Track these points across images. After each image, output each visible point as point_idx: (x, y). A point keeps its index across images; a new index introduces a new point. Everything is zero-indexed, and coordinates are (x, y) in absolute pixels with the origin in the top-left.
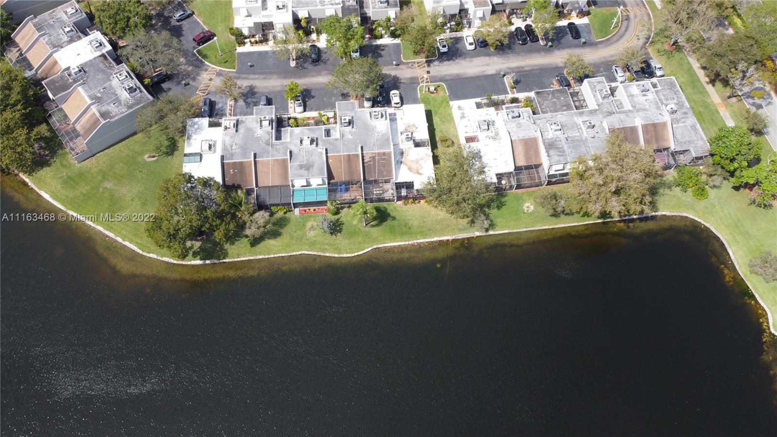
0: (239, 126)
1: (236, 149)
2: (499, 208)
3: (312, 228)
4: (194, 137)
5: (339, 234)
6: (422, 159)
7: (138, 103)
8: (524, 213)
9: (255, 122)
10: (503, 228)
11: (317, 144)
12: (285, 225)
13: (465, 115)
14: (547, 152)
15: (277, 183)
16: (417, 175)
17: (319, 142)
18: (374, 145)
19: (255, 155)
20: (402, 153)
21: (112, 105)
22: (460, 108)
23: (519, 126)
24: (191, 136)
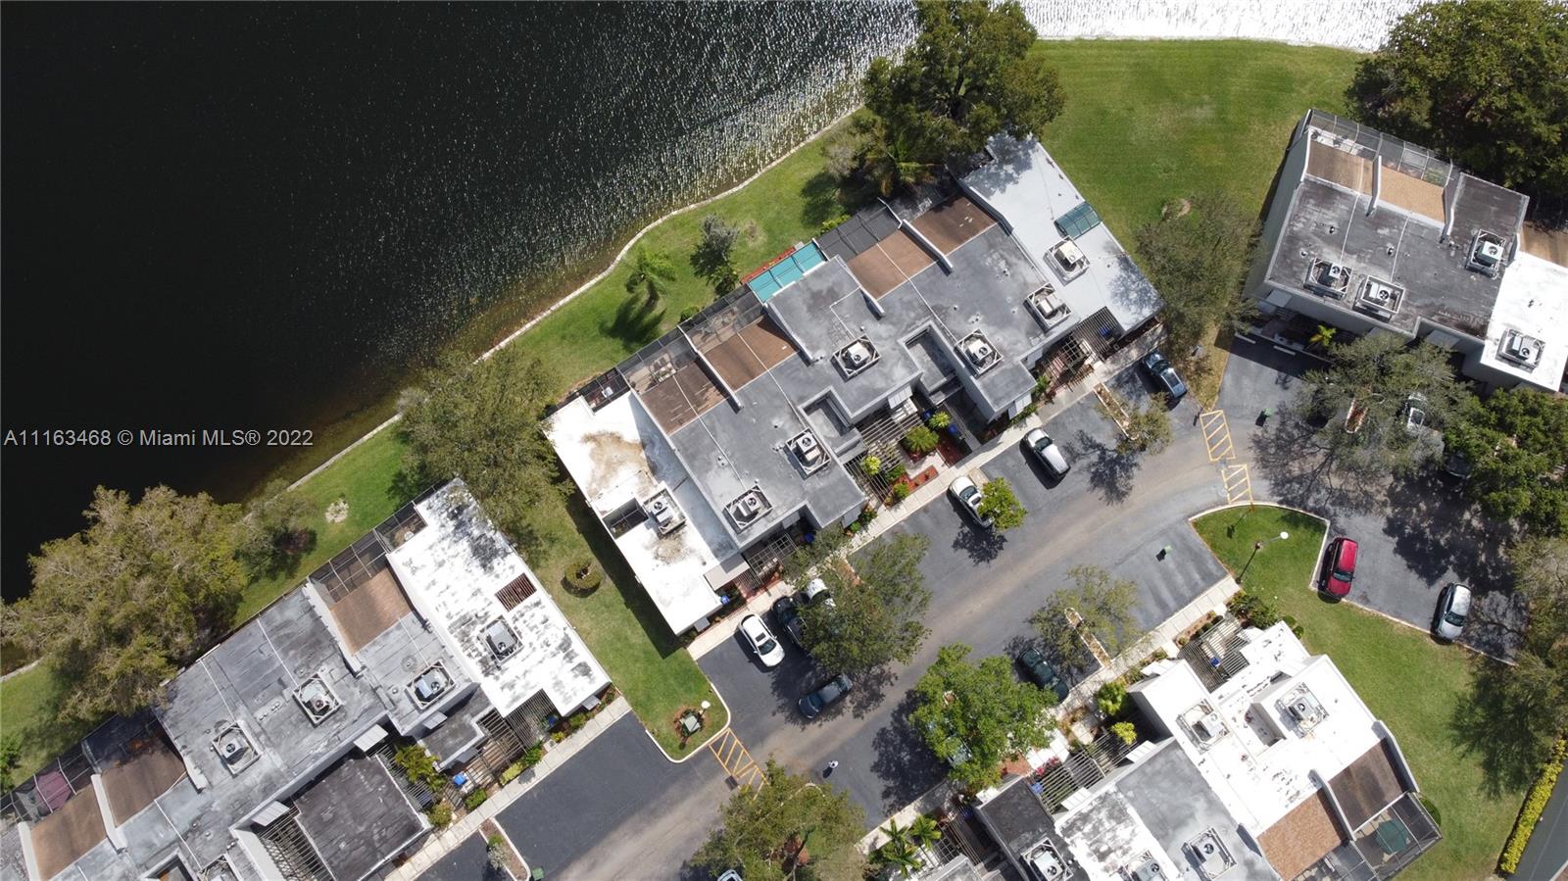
0: (1029, 318)
1: (995, 262)
2: (400, 477)
3: (751, 233)
4: (1116, 271)
5: (694, 252)
6: (604, 477)
7: (1285, 257)
8: (342, 496)
9: (1005, 345)
10: (377, 442)
11: (836, 365)
12: (806, 213)
13: (562, 654)
14: (317, 619)
15: (866, 256)
16: (593, 431)
17: (834, 372)
18: (713, 429)
19: (946, 270)
20: (654, 469)
21: (1335, 225)
22: (584, 669)
23: (409, 661)
24: (1125, 269)
